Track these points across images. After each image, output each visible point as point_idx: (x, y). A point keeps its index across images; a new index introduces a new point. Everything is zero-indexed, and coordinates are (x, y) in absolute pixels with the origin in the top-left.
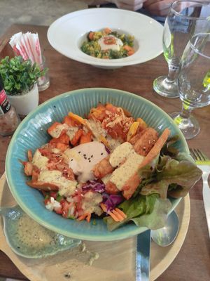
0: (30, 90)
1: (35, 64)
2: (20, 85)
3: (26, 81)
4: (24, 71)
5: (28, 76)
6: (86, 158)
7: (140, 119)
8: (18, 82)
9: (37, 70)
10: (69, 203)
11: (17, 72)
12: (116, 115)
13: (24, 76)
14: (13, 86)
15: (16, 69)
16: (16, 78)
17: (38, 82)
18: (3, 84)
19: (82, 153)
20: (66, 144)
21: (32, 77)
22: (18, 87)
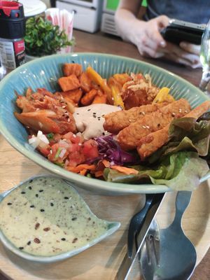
6: (95, 117)
19: (92, 111)
22: (39, 44)
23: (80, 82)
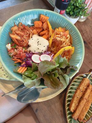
0: (75, 18)
1: (87, 8)
2: (73, 13)
3: (77, 13)
4: (80, 9)
5: (79, 12)
6: (38, 43)
7: (74, 48)
8: (73, 11)
9: (85, 12)
10: (14, 51)
11: (77, 7)
12: (64, 37)
13: (78, 11)
14: (70, 11)
15: (78, 5)
16: (74, 8)
17: (80, 17)
18: (67, 7)
19: (38, 40)
20: (37, 32)
21: (80, 14)
22: (71, 13)
23: (42, 25)
